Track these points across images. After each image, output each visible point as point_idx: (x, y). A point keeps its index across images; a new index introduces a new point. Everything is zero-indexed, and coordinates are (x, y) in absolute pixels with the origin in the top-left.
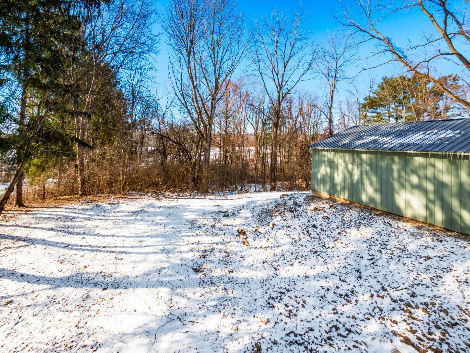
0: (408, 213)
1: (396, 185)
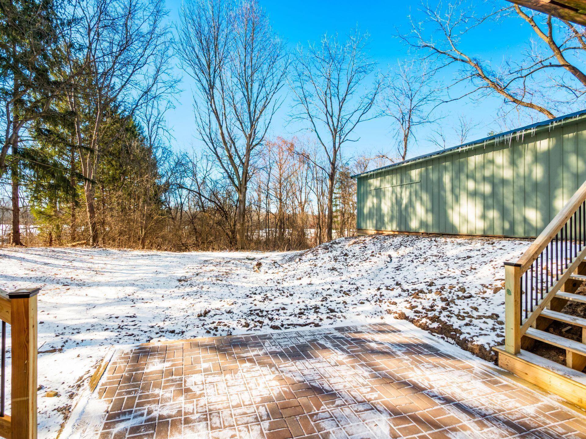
0: (464, 230)
1: (449, 197)
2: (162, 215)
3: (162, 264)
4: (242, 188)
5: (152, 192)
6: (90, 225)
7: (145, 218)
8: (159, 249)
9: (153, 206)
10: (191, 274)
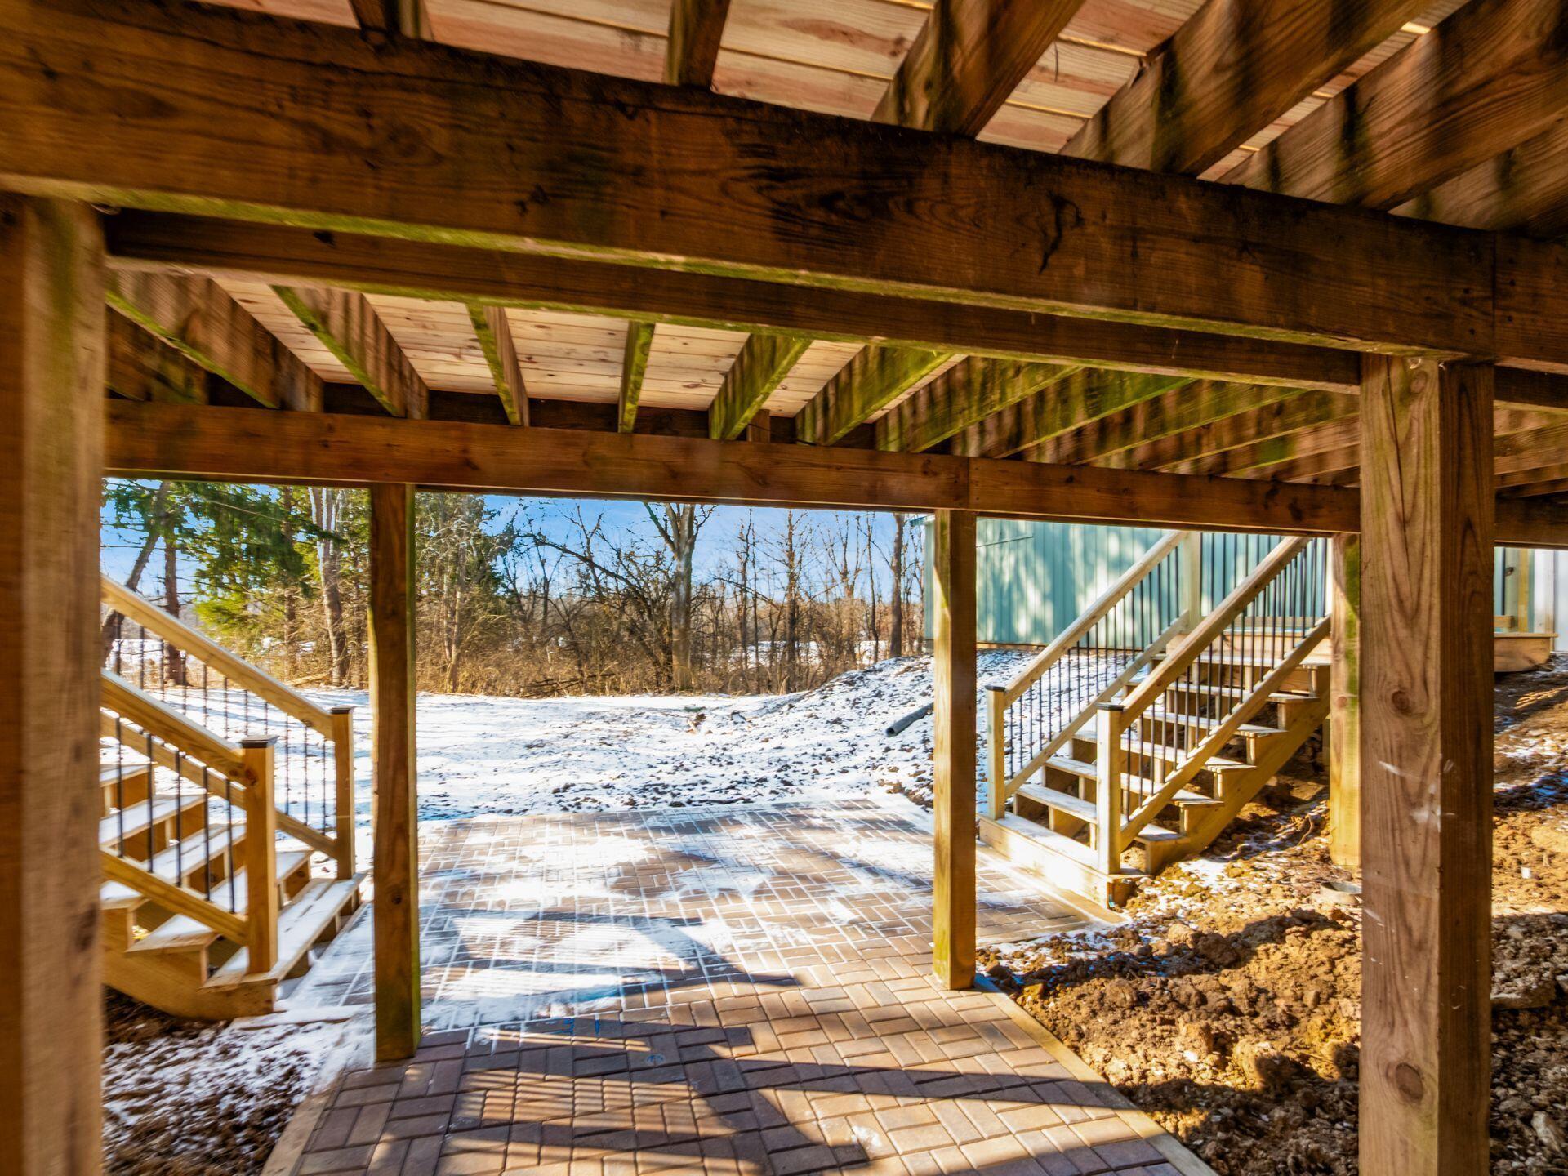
2: (497, 611)
3: (499, 720)
4: (682, 545)
5: (471, 557)
6: (332, 638)
7: (456, 620)
8: (490, 694)
9: (476, 590)
10: (554, 736)
